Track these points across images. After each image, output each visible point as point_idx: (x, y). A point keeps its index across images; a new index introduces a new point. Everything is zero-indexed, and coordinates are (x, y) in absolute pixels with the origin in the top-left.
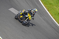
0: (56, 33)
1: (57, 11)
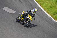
0: (51, 26)
1: (49, 5)
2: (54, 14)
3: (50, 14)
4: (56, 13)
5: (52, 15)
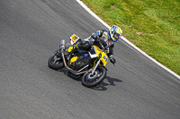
2: (107, 8)
3: (95, 6)
4: (113, 5)
5: (100, 9)
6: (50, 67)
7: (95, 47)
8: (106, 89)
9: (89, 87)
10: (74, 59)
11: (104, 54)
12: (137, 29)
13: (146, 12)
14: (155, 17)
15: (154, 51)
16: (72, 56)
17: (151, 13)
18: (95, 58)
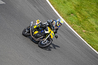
4: (72, 13)
5: (65, 15)
6: (23, 34)
7: (48, 28)
8: (50, 50)
9: (42, 48)
10: (36, 32)
11: (52, 32)
12: (83, 28)
13: (89, 20)
14: (94, 23)
15: (91, 42)
16: (35, 31)
17: (92, 21)
18: (47, 34)
